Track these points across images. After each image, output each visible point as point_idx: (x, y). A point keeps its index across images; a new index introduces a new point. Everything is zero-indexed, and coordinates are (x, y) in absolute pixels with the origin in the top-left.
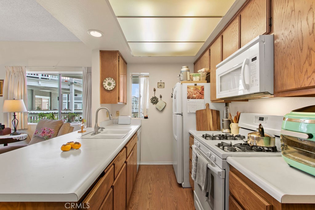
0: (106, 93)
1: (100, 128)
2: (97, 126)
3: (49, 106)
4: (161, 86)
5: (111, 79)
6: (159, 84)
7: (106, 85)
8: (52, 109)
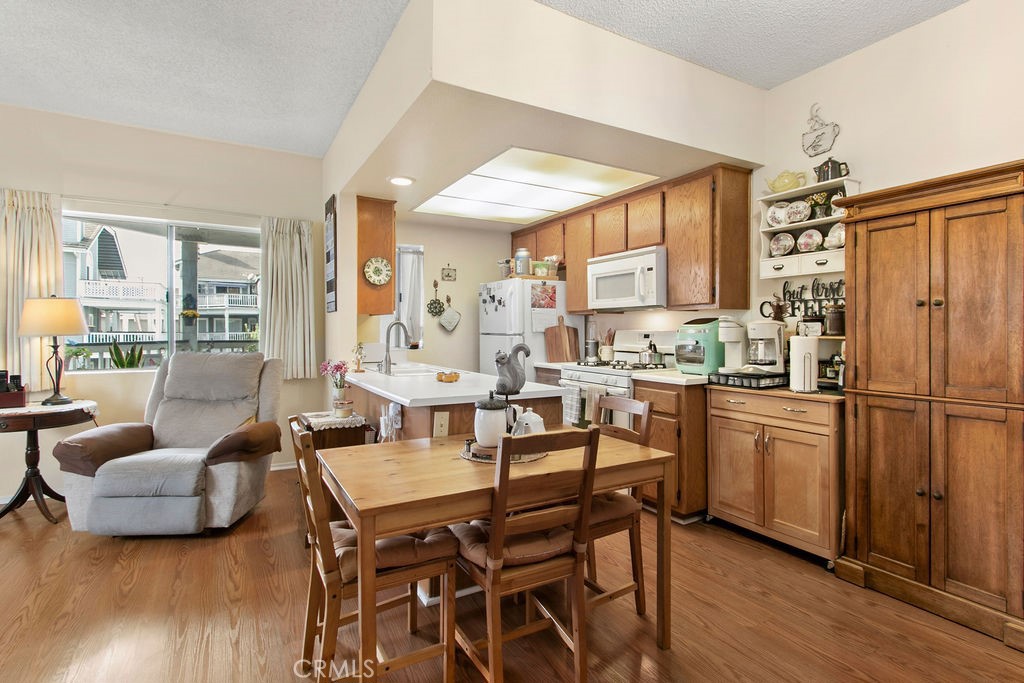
4: (448, 276)
5: (382, 261)
6: (446, 273)
7: (372, 273)
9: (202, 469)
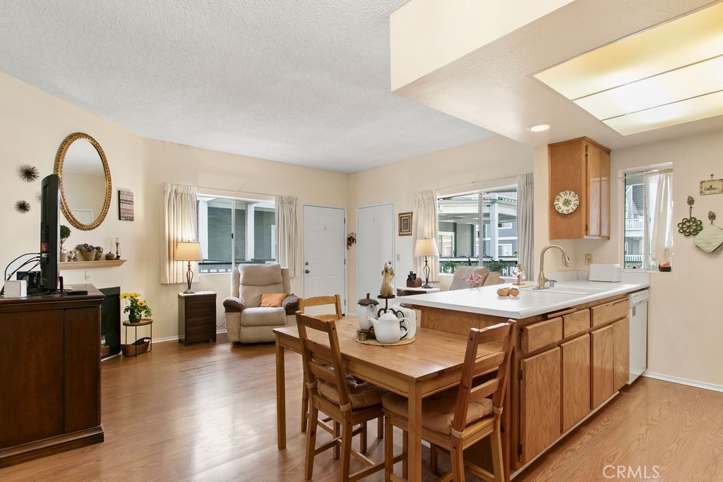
0: (559, 219)
1: (547, 280)
2: (542, 276)
3: (453, 249)
4: (710, 188)
5: (570, 193)
6: (706, 185)
7: (561, 205)
8: (458, 256)
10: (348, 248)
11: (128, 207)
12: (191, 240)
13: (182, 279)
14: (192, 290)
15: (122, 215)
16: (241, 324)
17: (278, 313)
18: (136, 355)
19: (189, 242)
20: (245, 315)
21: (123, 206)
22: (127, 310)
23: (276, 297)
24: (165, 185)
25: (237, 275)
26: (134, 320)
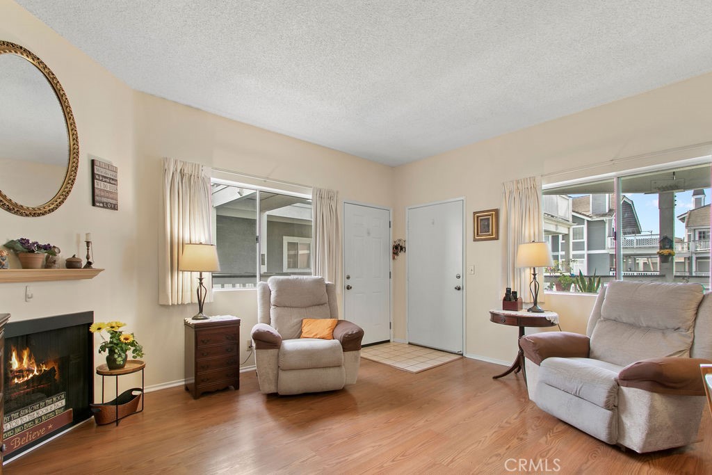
9: (614, 387)
10: (394, 258)
11: (108, 187)
12: (203, 241)
13: (190, 297)
14: (204, 315)
15: (97, 198)
16: (279, 367)
17: (332, 349)
18: (117, 421)
19: (201, 243)
20: (286, 353)
21: (99, 185)
22: (103, 348)
23: (325, 324)
24: (166, 160)
25: (266, 292)
26: (114, 366)
